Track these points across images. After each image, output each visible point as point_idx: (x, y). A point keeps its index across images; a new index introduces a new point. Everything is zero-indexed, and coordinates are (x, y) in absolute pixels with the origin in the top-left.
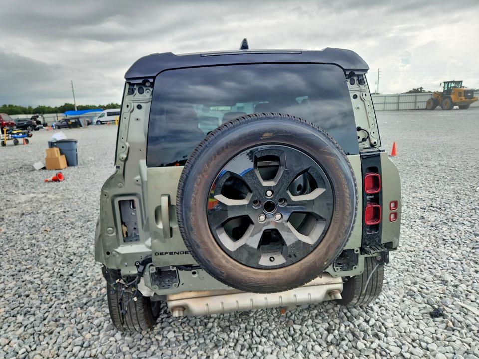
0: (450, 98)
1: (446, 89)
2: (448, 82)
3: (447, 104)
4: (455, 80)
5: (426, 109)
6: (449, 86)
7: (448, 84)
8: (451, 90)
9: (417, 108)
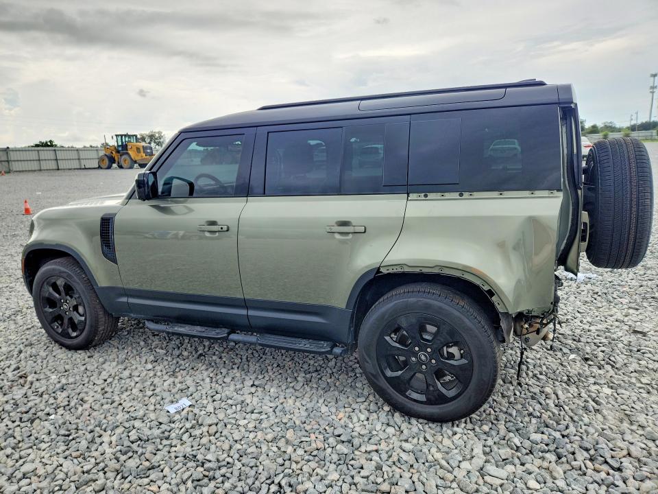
0: (128, 154)
1: (120, 144)
2: (122, 136)
3: (126, 162)
4: (129, 134)
5: (99, 167)
6: (124, 140)
7: (122, 137)
8: (126, 145)
9: (83, 167)
